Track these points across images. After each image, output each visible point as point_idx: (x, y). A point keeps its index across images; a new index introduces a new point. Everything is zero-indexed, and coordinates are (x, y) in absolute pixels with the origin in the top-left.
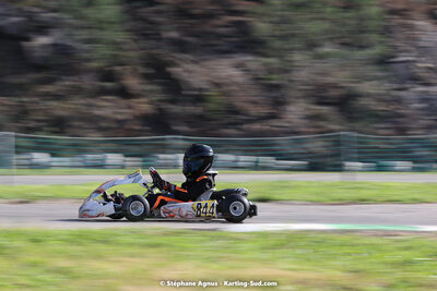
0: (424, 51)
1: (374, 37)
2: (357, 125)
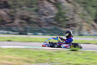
0: (46, 8)
1: (35, 5)
2: (30, 25)
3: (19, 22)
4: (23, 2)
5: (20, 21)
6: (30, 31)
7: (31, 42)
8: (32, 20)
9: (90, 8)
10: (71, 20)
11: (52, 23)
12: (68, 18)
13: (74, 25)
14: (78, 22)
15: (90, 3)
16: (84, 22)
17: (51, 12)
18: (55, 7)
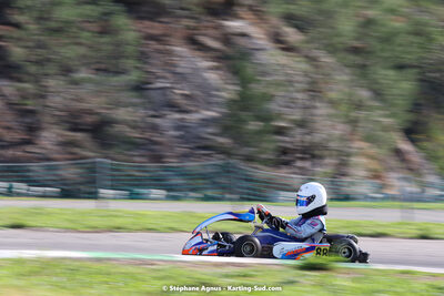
0: (181, 78)
1: (130, 63)
2: (111, 152)
3: (60, 139)
4: (75, 47)
5: (62, 136)
6: (110, 183)
7: (118, 229)
8: (118, 128)
9: (386, 76)
10: (299, 130)
11: (209, 143)
12: (284, 120)
13: (311, 153)
14: (328, 141)
15: (382, 50)
16: (356, 137)
17: (205, 95)
18: (221, 72)
